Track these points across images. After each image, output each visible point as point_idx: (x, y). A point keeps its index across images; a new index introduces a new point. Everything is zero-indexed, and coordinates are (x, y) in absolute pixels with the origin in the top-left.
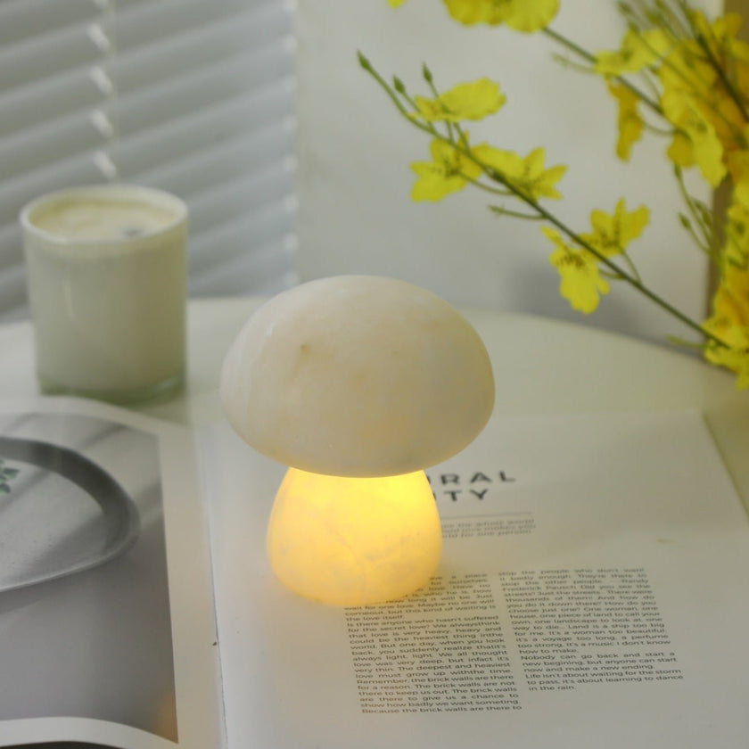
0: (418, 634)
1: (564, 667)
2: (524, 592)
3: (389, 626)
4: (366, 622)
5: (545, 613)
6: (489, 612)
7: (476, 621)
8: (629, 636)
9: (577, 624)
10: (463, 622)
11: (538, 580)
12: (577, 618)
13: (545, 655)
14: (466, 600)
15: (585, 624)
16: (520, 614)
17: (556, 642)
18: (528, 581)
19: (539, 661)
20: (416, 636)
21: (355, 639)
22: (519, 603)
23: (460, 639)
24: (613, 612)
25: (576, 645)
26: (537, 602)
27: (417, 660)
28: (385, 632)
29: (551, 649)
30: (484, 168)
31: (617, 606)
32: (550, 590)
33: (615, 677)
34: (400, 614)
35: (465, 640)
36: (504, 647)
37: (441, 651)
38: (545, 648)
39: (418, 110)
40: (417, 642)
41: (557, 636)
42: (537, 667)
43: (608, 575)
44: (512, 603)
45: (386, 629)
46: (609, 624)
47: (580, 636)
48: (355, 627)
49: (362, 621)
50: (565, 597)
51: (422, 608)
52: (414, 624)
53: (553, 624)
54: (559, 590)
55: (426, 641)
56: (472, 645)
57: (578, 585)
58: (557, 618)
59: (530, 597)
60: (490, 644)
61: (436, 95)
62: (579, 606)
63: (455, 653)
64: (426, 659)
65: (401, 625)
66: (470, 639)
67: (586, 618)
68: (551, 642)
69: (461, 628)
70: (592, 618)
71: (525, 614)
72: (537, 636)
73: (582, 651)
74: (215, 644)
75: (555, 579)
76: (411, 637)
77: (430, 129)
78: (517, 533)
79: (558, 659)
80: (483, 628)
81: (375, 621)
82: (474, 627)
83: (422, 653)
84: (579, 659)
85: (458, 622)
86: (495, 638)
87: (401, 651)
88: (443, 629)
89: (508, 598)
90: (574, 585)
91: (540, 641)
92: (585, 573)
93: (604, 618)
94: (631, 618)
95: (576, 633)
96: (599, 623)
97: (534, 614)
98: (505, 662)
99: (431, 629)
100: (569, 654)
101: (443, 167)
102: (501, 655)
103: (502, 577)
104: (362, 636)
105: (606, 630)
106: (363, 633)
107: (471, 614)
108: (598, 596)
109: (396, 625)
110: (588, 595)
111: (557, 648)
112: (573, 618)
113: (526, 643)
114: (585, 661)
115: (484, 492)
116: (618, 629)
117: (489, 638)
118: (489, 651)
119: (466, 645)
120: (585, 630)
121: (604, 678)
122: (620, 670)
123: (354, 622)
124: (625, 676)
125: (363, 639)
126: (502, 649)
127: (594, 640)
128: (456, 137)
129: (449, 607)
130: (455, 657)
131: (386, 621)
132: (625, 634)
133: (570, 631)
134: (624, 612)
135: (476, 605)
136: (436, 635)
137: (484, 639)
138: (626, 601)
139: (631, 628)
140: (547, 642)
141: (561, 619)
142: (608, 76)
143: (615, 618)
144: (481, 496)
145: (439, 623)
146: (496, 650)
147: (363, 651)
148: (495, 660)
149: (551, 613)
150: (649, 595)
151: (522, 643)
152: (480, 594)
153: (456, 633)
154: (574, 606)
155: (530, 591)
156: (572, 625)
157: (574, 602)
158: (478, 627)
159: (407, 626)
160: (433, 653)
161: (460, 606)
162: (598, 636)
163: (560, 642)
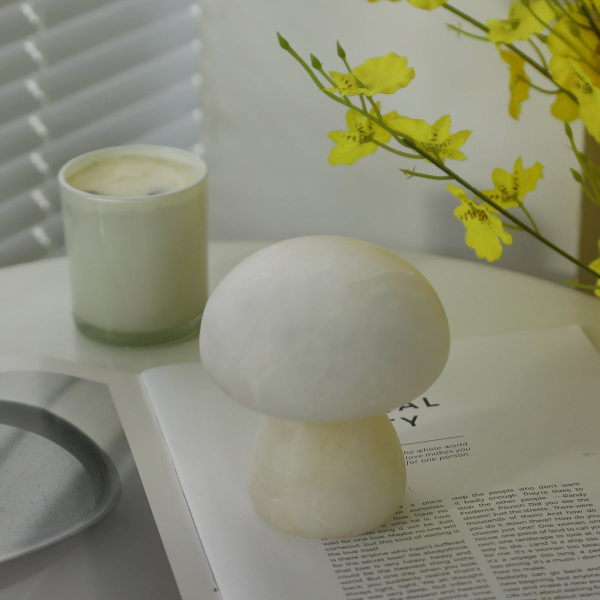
0: (398, 564)
1: (538, 584)
2: (480, 514)
3: (369, 559)
4: (346, 556)
5: (506, 533)
6: (454, 538)
7: (446, 547)
8: (586, 550)
9: (537, 542)
10: (434, 549)
11: (489, 502)
12: (535, 536)
13: (518, 574)
14: (430, 527)
15: (544, 541)
16: (484, 536)
17: (524, 561)
18: (480, 503)
19: (514, 580)
20: (395, 566)
21: (342, 574)
22: (479, 525)
23: (436, 566)
24: (565, 527)
25: (542, 562)
26: (494, 523)
27: (404, 590)
28: (366, 565)
29: (521, 567)
30: (395, 134)
31: (567, 521)
32: (503, 510)
33: (585, 592)
34: (375, 546)
35: (441, 566)
36: (478, 569)
37: (423, 579)
38: (515, 567)
39: (335, 86)
40: (399, 572)
41: (521, 555)
42: (514, 586)
43: (549, 490)
44: (472, 526)
45: (366, 562)
46: (566, 539)
47: (543, 553)
48: (338, 562)
49: (342, 556)
50: (518, 515)
51: (393, 539)
52: (391, 555)
53: (515, 543)
54: (511, 510)
55: (407, 571)
56: (449, 570)
57: (526, 503)
58: (517, 537)
59: (486, 519)
60: (465, 568)
61: (350, 71)
62: (533, 524)
63: (436, 579)
64: (412, 588)
65: (380, 557)
66: (446, 565)
67: (544, 535)
68: (519, 561)
69: (434, 555)
70: (548, 534)
71: (487, 536)
72: (504, 557)
73: (550, 568)
74: (215, 590)
75: (503, 499)
76: (392, 568)
77: (346, 102)
78: (455, 456)
79: (530, 578)
80: (454, 553)
81: (354, 555)
82: (446, 553)
83: (406, 583)
84: (549, 576)
85: (430, 550)
86: (467, 562)
87: (387, 583)
88: (417, 558)
89: (468, 521)
90: (522, 503)
91: (509, 561)
92: (528, 491)
93: (558, 533)
94: (583, 532)
95: (538, 550)
96: (555, 539)
97: (495, 534)
98: (483, 584)
99: (408, 558)
100: (539, 571)
101: (357, 135)
102: (478, 578)
103: (456, 501)
104: (346, 571)
105: (564, 545)
106: (347, 568)
107: (439, 540)
108: (547, 512)
109: (375, 558)
110: (537, 513)
111: (526, 567)
112: (532, 536)
113: (498, 564)
114: (554, 577)
115: (415, 418)
116: (574, 544)
117: (463, 562)
118: (467, 574)
119: (444, 571)
120: (545, 547)
121: (576, 593)
122: (588, 585)
123: (336, 558)
124: (595, 591)
125: (348, 574)
126: (477, 572)
127: (556, 557)
128: (369, 107)
129: (418, 535)
130: (437, 584)
131: (364, 554)
132: (582, 548)
133: (533, 548)
134: (575, 526)
135: (441, 531)
136: (415, 564)
137: (458, 563)
138: (573, 516)
139: (586, 542)
140: (515, 561)
141: (522, 537)
142: (499, 43)
143: (569, 533)
144: (413, 423)
145: (413, 552)
146: (472, 573)
147: (352, 585)
148: (474, 584)
149: (510, 533)
150: (591, 508)
151: (494, 564)
152: (441, 520)
153: (431, 561)
154: (529, 524)
155: (484, 513)
156: (533, 542)
157: (527, 519)
158: (449, 553)
159: (385, 557)
160: (416, 582)
161: (427, 533)
162: (559, 551)
163: (527, 560)
